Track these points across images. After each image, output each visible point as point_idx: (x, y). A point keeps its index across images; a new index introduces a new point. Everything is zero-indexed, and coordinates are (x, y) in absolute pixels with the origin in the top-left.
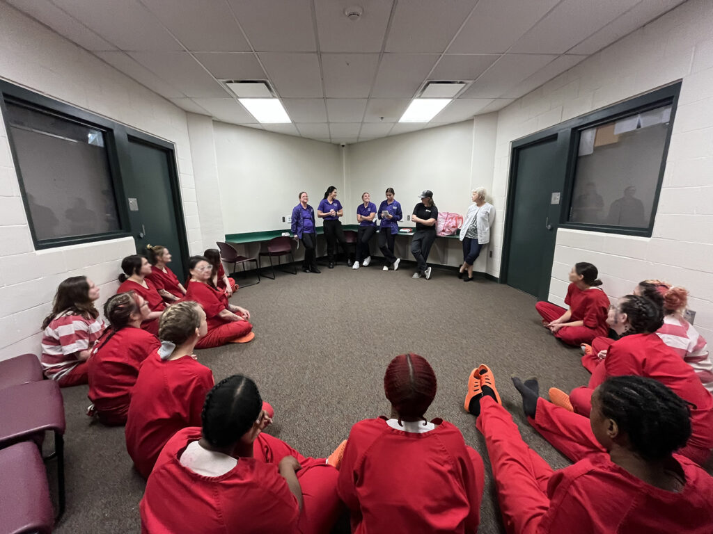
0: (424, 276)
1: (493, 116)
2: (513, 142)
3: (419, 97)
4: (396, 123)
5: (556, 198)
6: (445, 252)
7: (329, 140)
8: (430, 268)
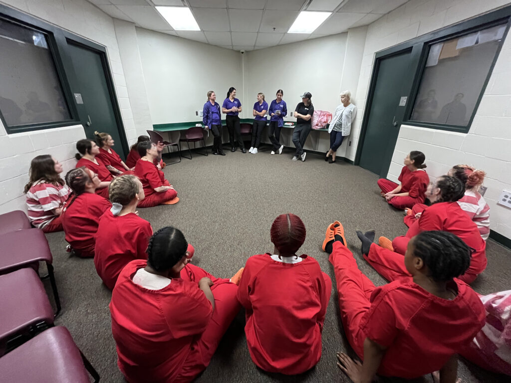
0: (300, 159)
1: (363, 29)
2: (377, 53)
3: (305, 10)
4: (286, 33)
5: (403, 102)
6: (316, 142)
7: (231, 48)
8: (305, 153)
